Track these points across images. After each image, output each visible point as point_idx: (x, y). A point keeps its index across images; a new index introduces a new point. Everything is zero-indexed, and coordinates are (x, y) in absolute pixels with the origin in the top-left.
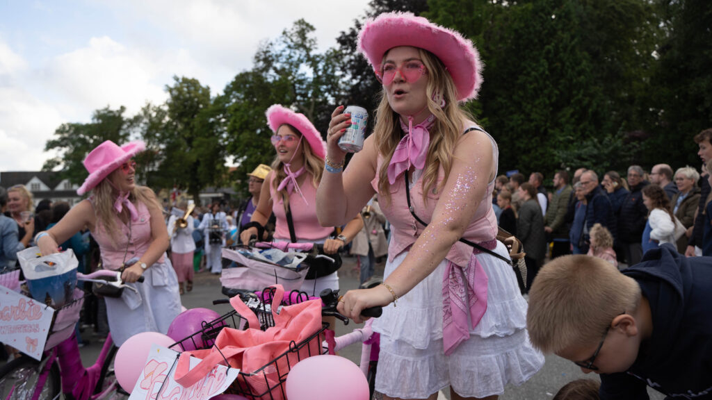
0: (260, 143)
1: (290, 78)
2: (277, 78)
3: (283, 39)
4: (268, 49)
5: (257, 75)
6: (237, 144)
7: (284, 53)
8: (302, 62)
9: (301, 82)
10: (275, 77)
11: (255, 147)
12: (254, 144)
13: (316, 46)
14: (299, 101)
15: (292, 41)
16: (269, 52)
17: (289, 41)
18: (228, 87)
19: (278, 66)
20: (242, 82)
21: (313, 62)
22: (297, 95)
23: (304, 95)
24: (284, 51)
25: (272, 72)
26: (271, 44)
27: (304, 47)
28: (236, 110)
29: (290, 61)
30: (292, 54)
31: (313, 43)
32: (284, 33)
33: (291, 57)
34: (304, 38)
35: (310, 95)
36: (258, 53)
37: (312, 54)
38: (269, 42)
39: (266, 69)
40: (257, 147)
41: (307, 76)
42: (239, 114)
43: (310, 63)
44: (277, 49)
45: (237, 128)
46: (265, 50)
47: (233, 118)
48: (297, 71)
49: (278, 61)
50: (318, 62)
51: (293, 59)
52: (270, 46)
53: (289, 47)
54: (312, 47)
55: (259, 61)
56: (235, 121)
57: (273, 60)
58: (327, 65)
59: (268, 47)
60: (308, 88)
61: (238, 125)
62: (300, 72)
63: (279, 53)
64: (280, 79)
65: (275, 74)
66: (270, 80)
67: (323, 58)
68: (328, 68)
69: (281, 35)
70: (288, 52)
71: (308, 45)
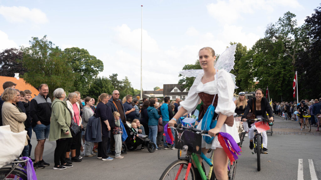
0: (268, 72)
1: (283, 40)
2: (277, 41)
3: (279, 22)
4: (272, 28)
5: (267, 40)
6: (258, 72)
7: (280, 29)
8: (289, 32)
9: (289, 42)
10: (276, 41)
11: (265, 74)
12: (265, 72)
13: (296, 24)
14: (288, 51)
15: (284, 23)
16: (273, 29)
17: (282, 23)
18: (254, 46)
19: (277, 35)
20: (259, 44)
21: (295, 32)
22: (286, 48)
23: (291, 48)
24: (280, 28)
25: (274, 38)
26: (274, 25)
27: (290, 25)
28: (257, 57)
29: (283, 32)
30: (284, 29)
31: (294, 22)
32: (280, 19)
33: (283, 30)
34: (290, 21)
35: (293, 48)
36: (267, 30)
37: (294, 28)
38: (272, 24)
39: (271, 37)
40: (267, 73)
41: (291, 39)
42: (258, 59)
43: (293, 32)
44: (276, 27)
45: (257, 65)
46: (270, 28)
47: (256, 60)
48: (286, 37)
49: (277, 33)
50: (298, 32)
51: (284, 31)
52: (273, 26)
53: (282, 26)
54: (295, 24)
55: (267, 34)
56: (256, 62)
57: (274, 33)
58: (302, 32)
59: (272, 27)
60: (292, 44)
61: (257, 64)
62: (288, 37)
63: (278, 29)
64: (278, 41)
65: (276, 39)
66: (274, 42)
67: (300, 29)
68: (303, 34)
69: (278, 21)
70: (282, 28)
71: (292, 24)
